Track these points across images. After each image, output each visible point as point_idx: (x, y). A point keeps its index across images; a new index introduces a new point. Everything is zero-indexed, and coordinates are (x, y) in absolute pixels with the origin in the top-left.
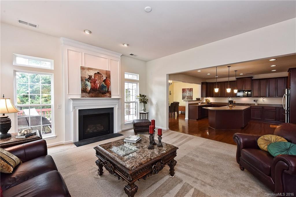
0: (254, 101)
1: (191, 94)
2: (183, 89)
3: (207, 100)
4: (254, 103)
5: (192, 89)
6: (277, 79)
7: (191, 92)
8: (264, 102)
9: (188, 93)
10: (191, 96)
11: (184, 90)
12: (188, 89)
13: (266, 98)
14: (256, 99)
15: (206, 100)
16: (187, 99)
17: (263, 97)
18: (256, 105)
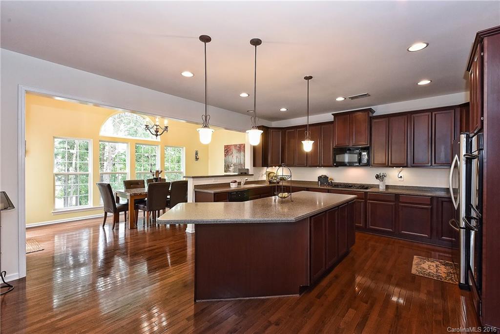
0: (377, 177)
1: (242, 157)
2: (226, 147)
3: (272, 175)
4: (376, 182)
5: (244, 146)
6: (434, 113)
7: (242, 153)
8: (402, 179)
9: (235, 157)
10: (242, 162)
11: (227, 150)
12: (235, 146)
13: (405, 169)
14: (381, 171)
15: (269, 174)
16: (234, 172)
17: (400, 167)
18: (382, 188)
